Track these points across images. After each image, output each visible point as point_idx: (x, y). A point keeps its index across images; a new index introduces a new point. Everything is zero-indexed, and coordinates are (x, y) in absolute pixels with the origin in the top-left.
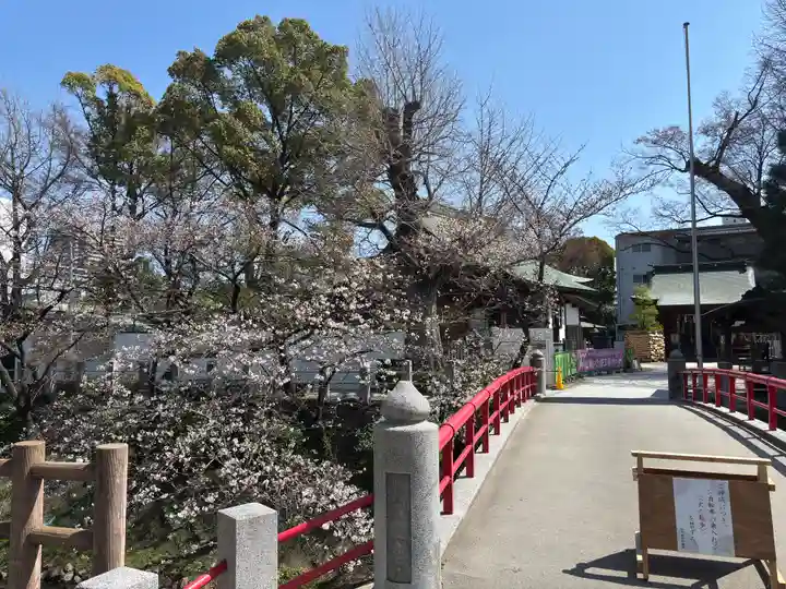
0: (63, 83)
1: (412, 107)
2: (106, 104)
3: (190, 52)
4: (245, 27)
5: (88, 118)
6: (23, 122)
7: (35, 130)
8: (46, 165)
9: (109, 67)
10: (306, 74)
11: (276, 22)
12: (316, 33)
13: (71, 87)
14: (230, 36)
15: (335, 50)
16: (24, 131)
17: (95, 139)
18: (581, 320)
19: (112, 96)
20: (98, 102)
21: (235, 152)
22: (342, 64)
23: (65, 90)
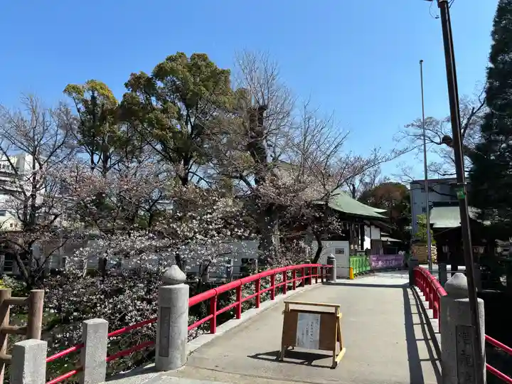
0: (65, 91)
1: (263, 108)
2: (90, 103)
3: (138, 74)
4: (170, 59)
5: (79, 111)
6: (41, 114)
7: (48, 118)
8: (54, 139)
9: (92, 81)
10: (205, 86)
11: (189, 56)
12: (212, 62)
13: (70, 94)
14: (160, 64)
15: (223, 72)
16: (41, 119)
17: (83, 123)
18: (382, 236)
19: (93, 98)
20: (85, 102)
21: (160, 133)
22: (227, 81)
23: (66, 95)
